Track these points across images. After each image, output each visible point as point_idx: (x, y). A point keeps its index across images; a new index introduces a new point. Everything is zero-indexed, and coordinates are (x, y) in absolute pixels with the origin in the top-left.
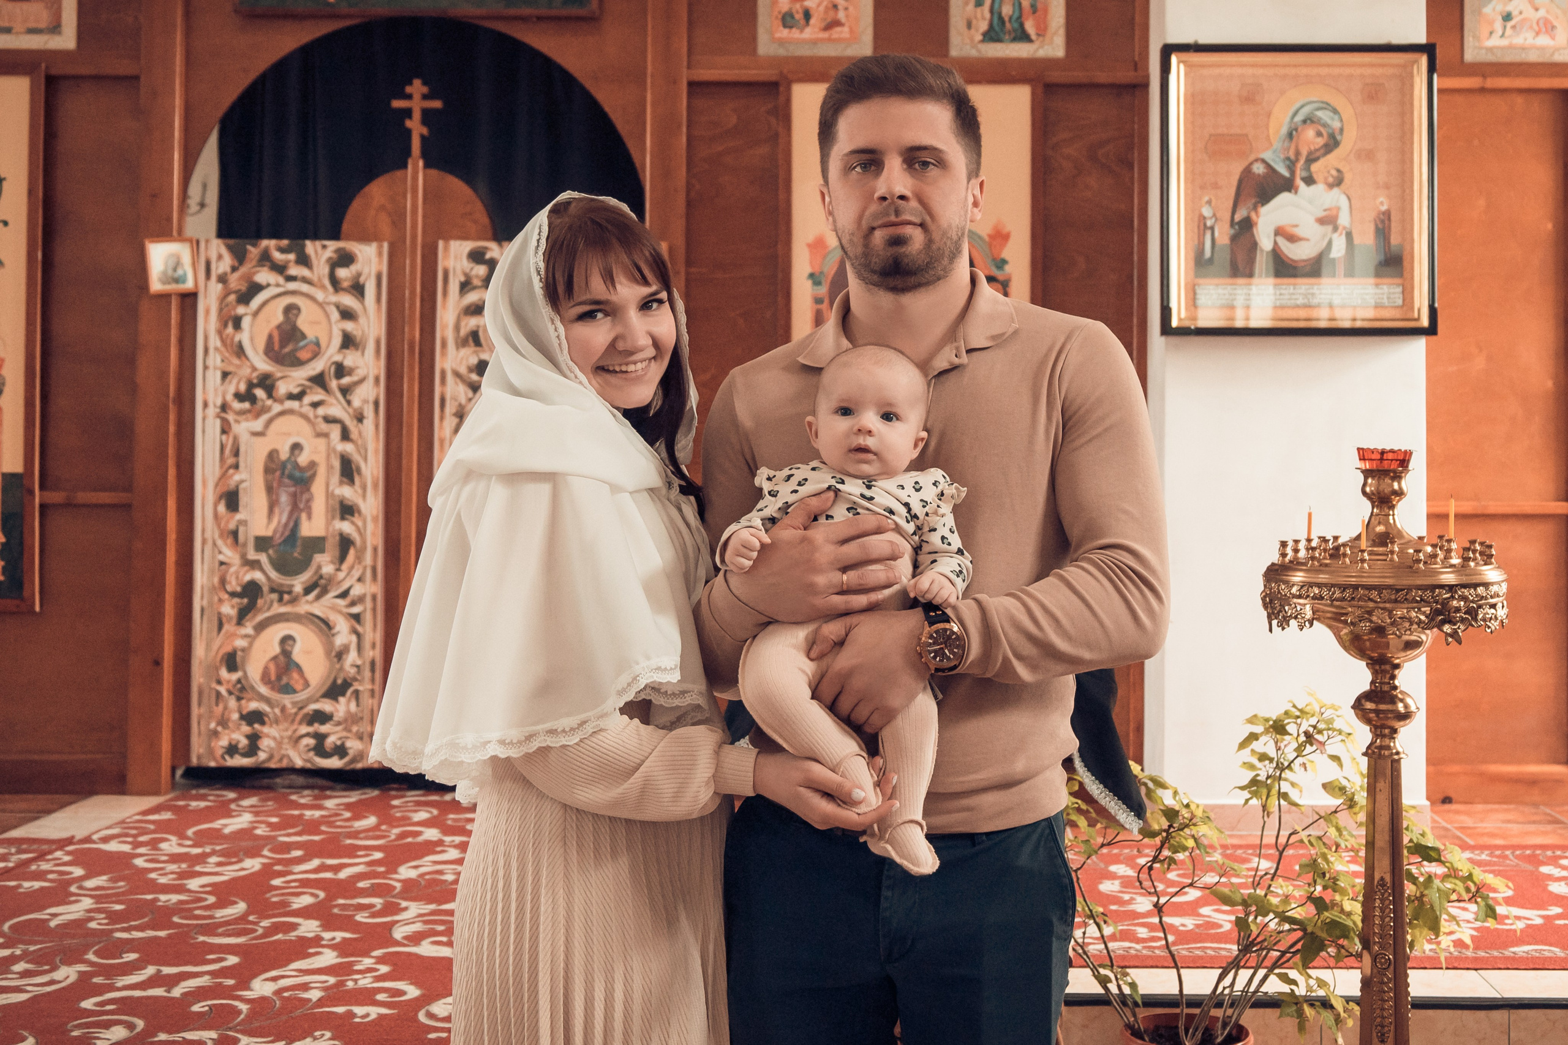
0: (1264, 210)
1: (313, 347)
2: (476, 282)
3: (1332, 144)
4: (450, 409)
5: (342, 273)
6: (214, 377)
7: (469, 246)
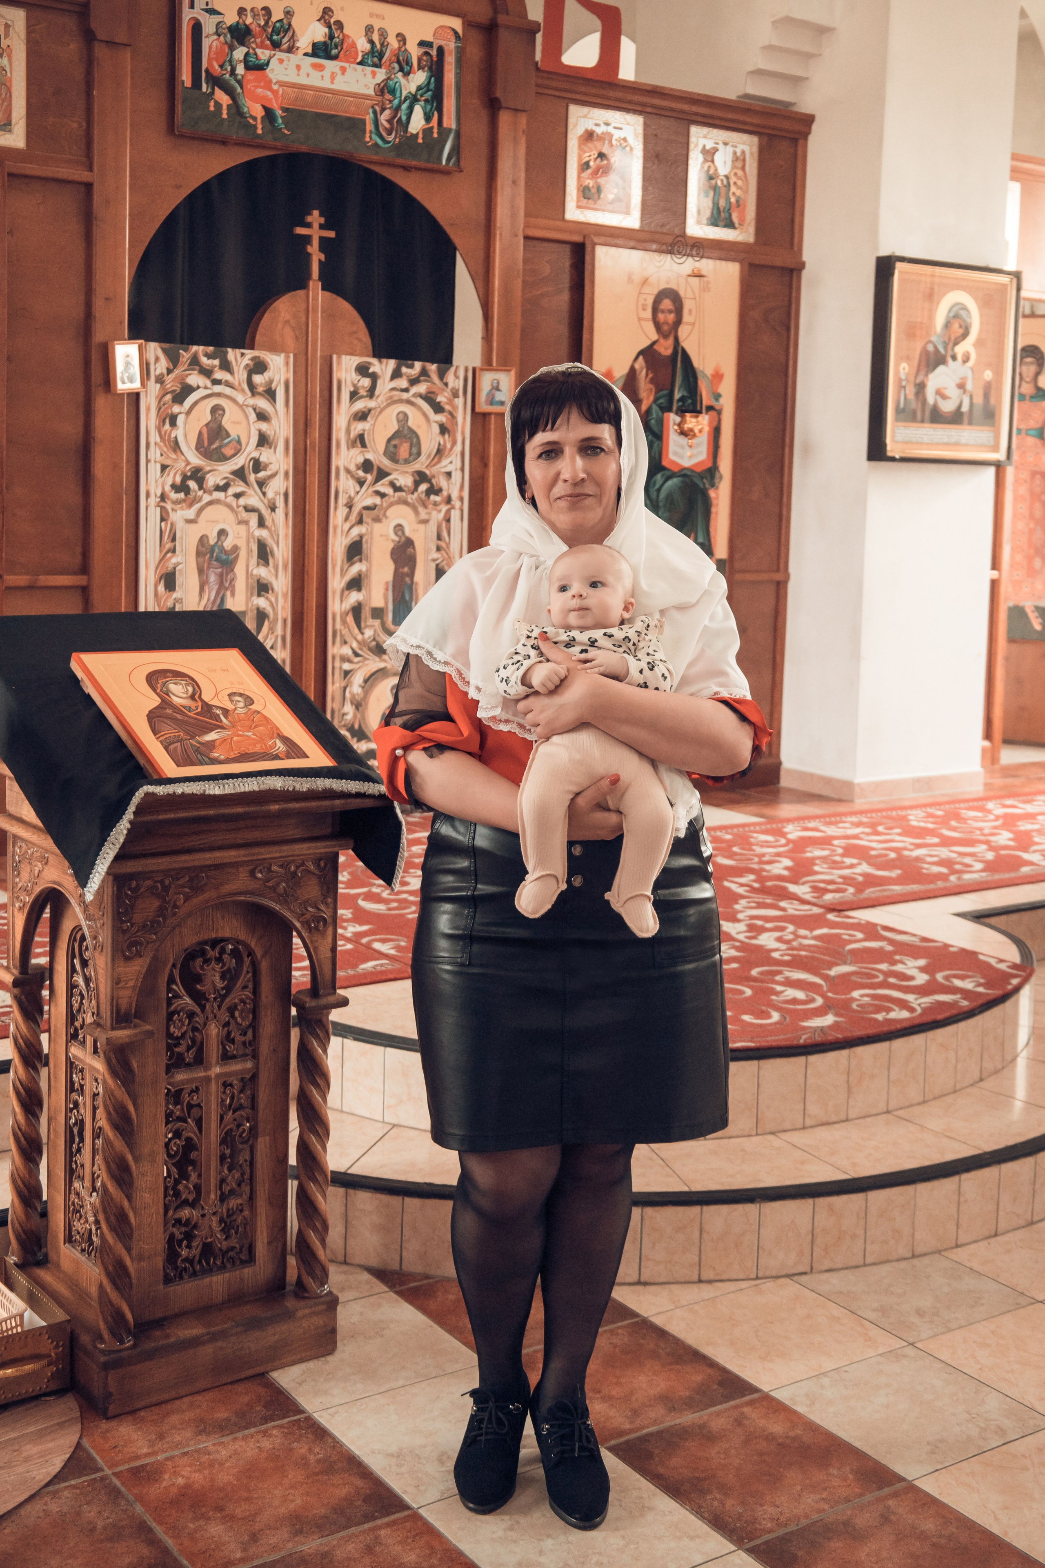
0: (931, 376)
1: (234, 444)
2: (363, 392)
3: (966, 333)
4: (342, 500)
5: (257, 379)
6: (155, 469)
7: (356, 361)
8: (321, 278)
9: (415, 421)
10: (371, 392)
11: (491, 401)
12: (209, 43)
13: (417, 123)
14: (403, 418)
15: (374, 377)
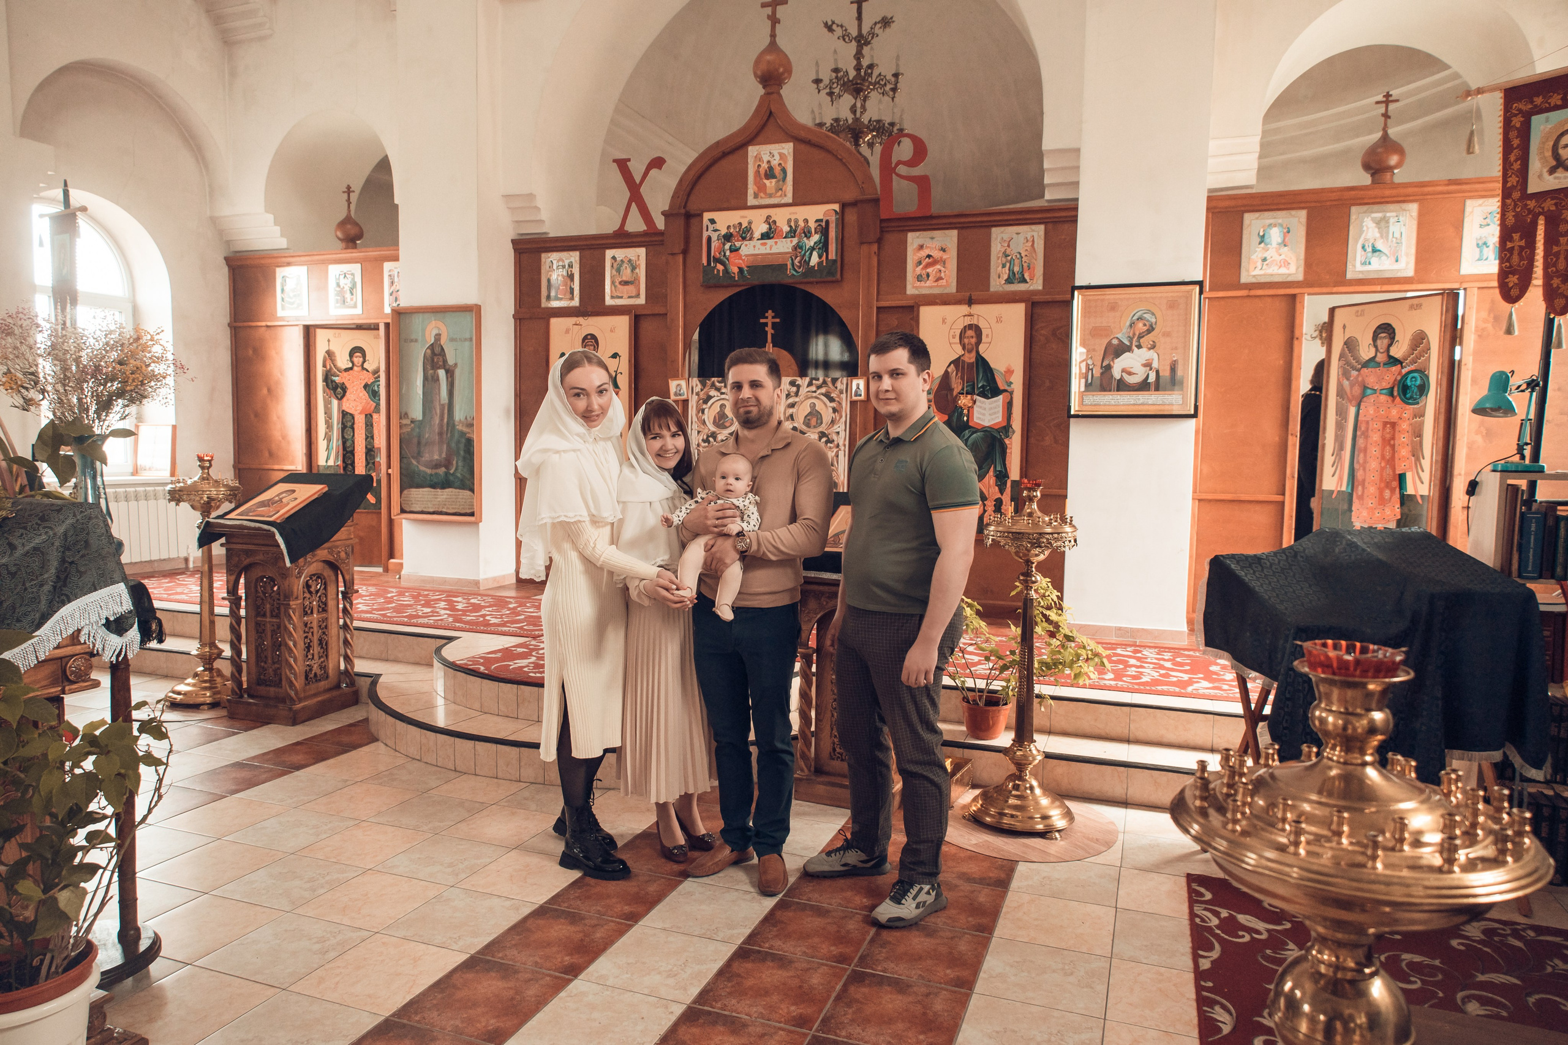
0: (1116, 361)
1: (730, 421)
2: (792, 394)
3: (1151, 329)
6: (695, 433)
7: (789, 379)
8: (773, 342)
10: (797, 394)
11: (856, 395)
12: (715, 244)
13: (815, 260)
14: (813, 406)
15: (798, 387)
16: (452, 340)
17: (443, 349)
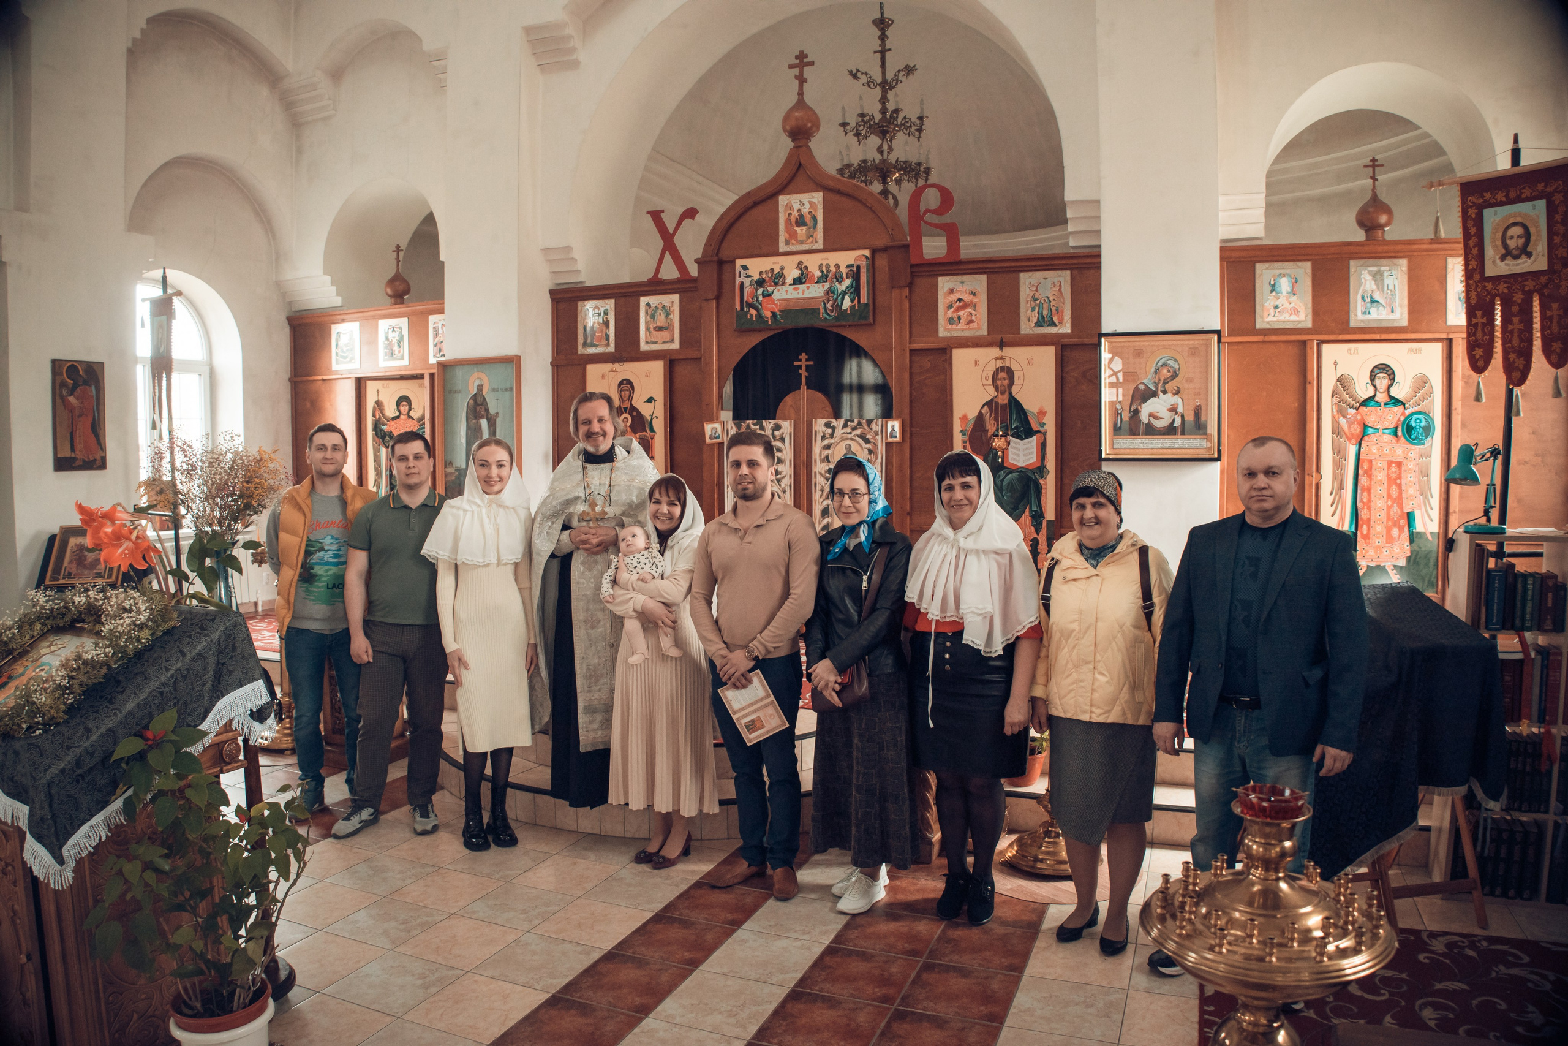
0: (1144, 406)
2: (828, 436)
3: (1175, 375)
4: (818, 488)
5: (777, 433)
7: (824, 421)
8: (807, 384)
9: (855, 448)
10: (832, 436)
11: (892, 436)
12: (748, 290)
13: (847, 303)
14: (849, 447)
15: (833, 428)
16: (494, 390)
17: (484, 399)
